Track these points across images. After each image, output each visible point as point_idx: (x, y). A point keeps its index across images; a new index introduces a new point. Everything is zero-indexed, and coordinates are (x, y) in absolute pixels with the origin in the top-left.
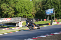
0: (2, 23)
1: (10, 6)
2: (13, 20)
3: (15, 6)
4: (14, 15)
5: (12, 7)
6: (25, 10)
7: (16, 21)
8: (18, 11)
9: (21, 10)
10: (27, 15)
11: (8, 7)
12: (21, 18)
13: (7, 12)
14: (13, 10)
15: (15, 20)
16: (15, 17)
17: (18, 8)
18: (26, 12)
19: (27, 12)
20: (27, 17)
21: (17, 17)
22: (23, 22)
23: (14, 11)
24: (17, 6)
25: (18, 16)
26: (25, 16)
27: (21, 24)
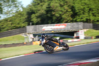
0: (53, 32)
1: (65, 4)
2: (69, 27)
3: (74, 3)
4: (71, 19)
5: (68, 6)
6: (90, 9)
7: (74, 28)
8: (78, 11)
9: (83, 10)
10: (92, 18)
11: (62, 6)
12: (82, 23)
13: (60, 14)
14: (70, 10)
15: (72, 26)
16: (72, 21)
17: (78, 6)
18: (90, 14)
19: (93, 14)
20: (93, 22)
21: (76, 21)
22: (85, 30)
23: (71, 13)
24: (76, 4)
25: (78, 20)
26: (90, 20)
27: (83, 33)
